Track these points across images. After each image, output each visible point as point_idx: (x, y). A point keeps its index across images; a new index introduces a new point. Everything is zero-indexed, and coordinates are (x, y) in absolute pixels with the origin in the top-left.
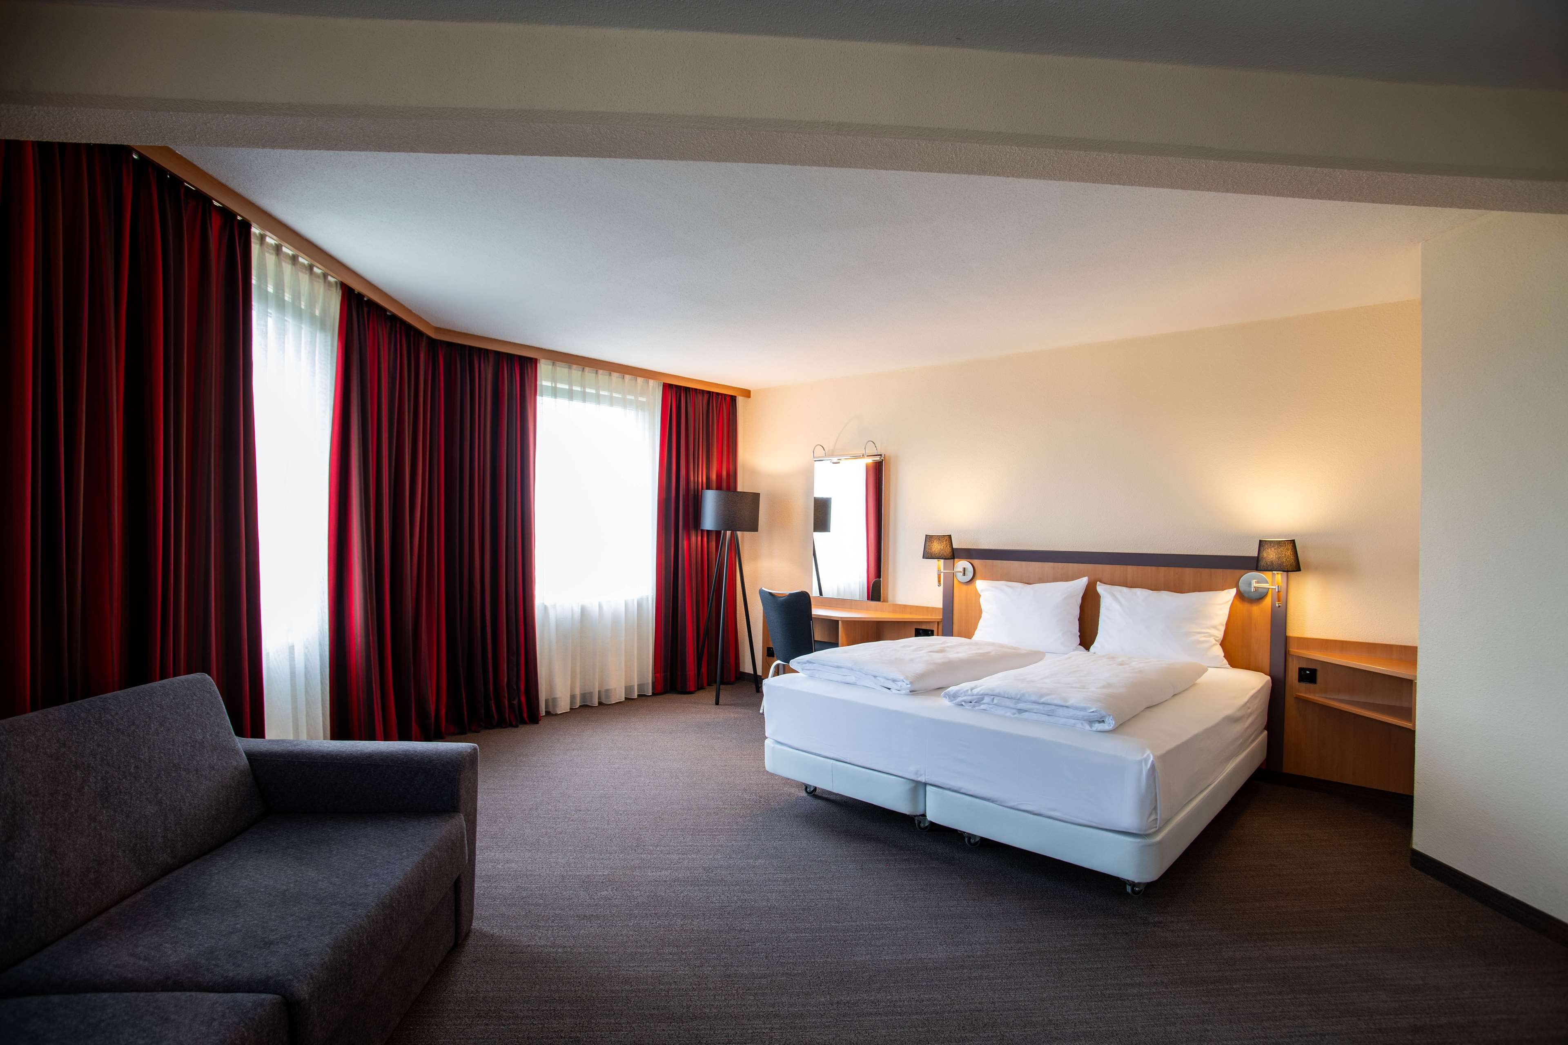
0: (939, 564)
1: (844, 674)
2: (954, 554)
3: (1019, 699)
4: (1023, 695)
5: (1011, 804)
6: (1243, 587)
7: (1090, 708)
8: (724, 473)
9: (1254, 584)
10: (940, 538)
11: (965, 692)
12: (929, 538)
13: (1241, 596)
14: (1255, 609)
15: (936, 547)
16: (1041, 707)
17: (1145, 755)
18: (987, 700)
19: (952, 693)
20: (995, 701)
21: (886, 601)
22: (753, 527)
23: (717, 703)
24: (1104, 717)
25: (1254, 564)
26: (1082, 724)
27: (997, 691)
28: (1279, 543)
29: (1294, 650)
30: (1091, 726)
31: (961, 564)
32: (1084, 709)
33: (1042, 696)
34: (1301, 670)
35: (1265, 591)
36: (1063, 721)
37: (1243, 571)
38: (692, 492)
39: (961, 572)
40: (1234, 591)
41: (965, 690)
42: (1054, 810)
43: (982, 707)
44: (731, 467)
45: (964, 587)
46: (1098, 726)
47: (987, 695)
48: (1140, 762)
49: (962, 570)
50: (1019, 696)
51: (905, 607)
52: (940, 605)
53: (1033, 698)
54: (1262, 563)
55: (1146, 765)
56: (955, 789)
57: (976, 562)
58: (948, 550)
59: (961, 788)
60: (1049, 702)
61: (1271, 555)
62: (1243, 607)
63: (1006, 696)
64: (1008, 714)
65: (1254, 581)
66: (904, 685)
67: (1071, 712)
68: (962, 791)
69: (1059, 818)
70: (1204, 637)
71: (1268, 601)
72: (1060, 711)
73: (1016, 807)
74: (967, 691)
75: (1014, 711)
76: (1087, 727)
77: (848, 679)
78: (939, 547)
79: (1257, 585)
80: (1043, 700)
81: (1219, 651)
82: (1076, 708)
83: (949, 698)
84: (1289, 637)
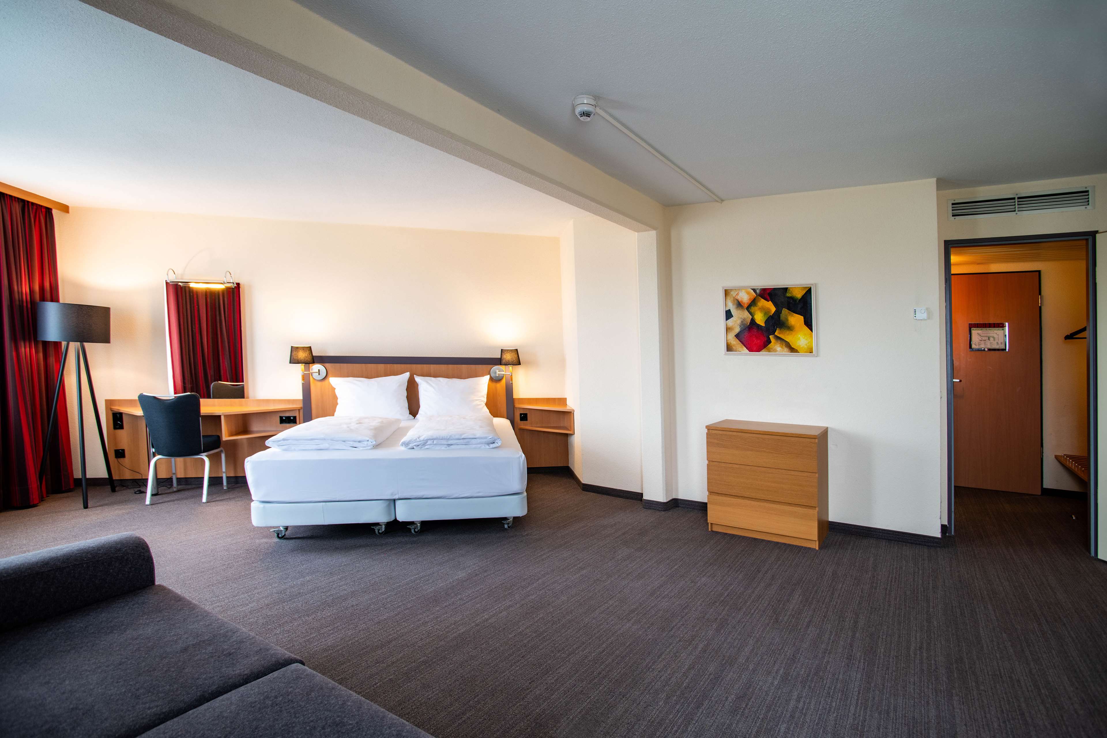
0: (301, 367)
1: (317, 444)
2: (315, 360)
3: (449, 439)
4: (451, 436)
5: (454, 496)
6: (493, 375)
7: (489, 437)
8: (47, 285)
9: (498, 373)
10: (303, 348)
11: (415, 440)
12: (294, 349)
13: (492, 379)
14: (498, 385)
15: (302, 355)
16: (462, 441)
17: (520, 454)
18: (429, 442)
19: (407, 442)
20: (435, 442)
21: (248, 398)
22: (105, 339)
23: (86, 507)
24: (495, 440)
25: (498, 362)
26: (485, 446)
27: (435, 437)
28: (511, 350)
29: (517, 405)
30: (489, 446)
31: (316, 367)
32: (486, 438)
33: (461, 435)
34: (521, 414)
35: (502, 375)
36: (474, 446)
37: (493, 366)
38: (17, 303)
39: (317, 372)
40: (488, 377)
41: (415, 439)
42: (479, 492)
43: (426, 447)
44: (53, 279)
45: (319, 383)
46: (492, 446)
47: (430, 439)
48: (519, 458)
49: (317, 371)
50: (448, 437)
51: (268, 401)
52: (300, 397)
53: (457, 437)
54: (504, 361)
55: (522, 458)
56: (419, 497)
57: (327, 365)
58: (309, 358)
59: (423, 495)
60: (465, 438)
61: (508, 357)
62: (493, 385)
63: (441, 438)
64: (443, 448)
65: (498, 370)
66: (369, 443)
67: (479, 441)
68: (424, 497)
69: (482, 496)
70: (479, 402)
71: (504, 381)
72: (473, 441)
73: (458, 497)
74: (416, 439)
75: (446, 446)
76: (487, 447)
77: (322, 446)
78: (304, 355)
79: (499, 373)
80: (463, 437)
81: (486, 410)
82: (481, 438)
83: (405, 445)
84: (515, 399)
